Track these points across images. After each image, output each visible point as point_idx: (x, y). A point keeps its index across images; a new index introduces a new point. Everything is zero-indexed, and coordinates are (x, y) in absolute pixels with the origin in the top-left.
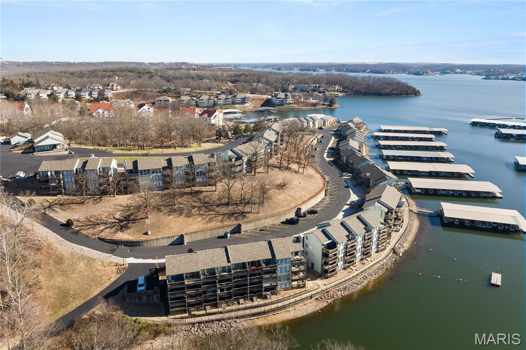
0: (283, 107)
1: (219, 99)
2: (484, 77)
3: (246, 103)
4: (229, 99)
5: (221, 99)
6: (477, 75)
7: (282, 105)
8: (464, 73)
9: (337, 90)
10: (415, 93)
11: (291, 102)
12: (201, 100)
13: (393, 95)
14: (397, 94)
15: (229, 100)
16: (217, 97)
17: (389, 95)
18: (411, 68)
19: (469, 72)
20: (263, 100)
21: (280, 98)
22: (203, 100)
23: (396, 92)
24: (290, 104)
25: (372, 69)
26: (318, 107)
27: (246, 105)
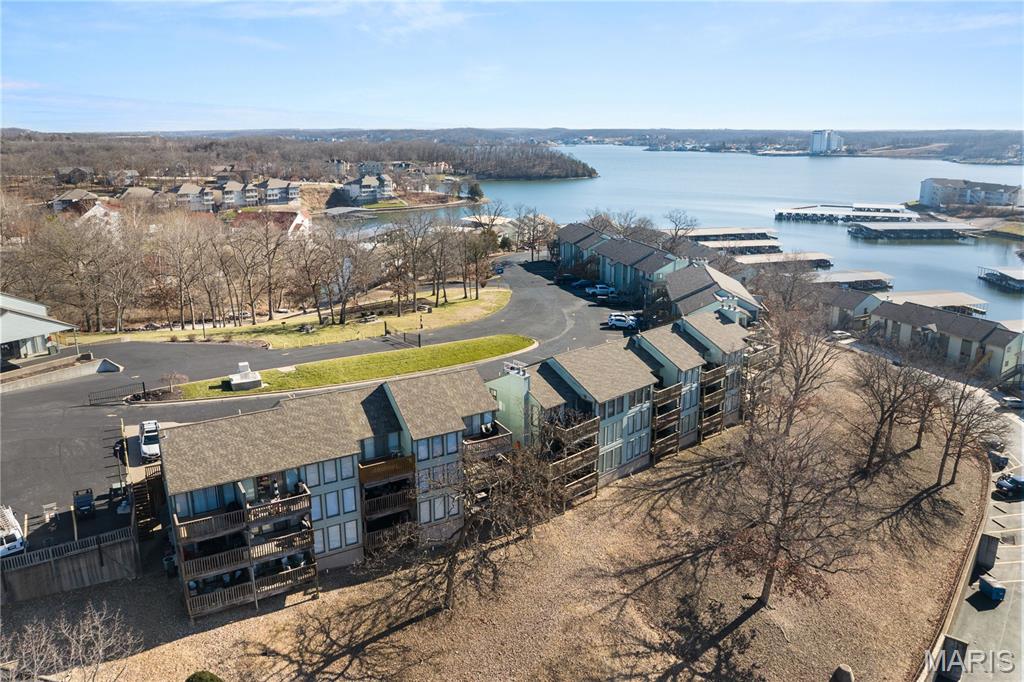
0: (375, 206)
1: (227, 193)
2: (648, 147)
3: (292, 199)
4: (252, 190)
5: (231, 192)
6: (626, 144)
7: (374, 201)
8: (602, 142)
9: (444, 172)
10: (590, 174)
11: (393, 194)
12: (182, 196)
13: (552, 177)
14: (559, 177)
15: (251, 194)
16: (221, 188)
17: (545, 178)
18: (509, 135)
19: (607, 140)
20: (326, 192)
21: (369, 186)
22: (187, 195)
23: (556, 172)
24: (391, 198)
25: (442, 138)
26: (450, 203)
27: (291, 203)
